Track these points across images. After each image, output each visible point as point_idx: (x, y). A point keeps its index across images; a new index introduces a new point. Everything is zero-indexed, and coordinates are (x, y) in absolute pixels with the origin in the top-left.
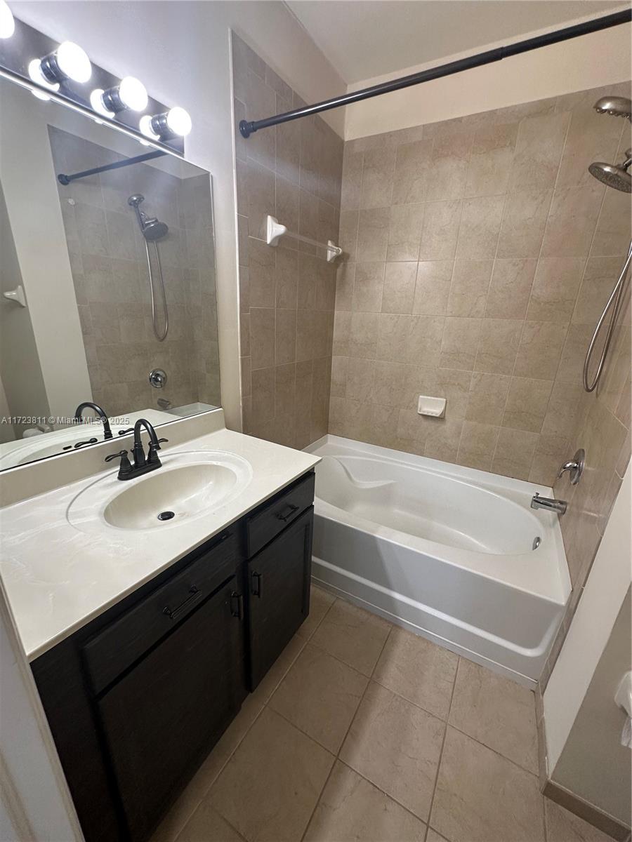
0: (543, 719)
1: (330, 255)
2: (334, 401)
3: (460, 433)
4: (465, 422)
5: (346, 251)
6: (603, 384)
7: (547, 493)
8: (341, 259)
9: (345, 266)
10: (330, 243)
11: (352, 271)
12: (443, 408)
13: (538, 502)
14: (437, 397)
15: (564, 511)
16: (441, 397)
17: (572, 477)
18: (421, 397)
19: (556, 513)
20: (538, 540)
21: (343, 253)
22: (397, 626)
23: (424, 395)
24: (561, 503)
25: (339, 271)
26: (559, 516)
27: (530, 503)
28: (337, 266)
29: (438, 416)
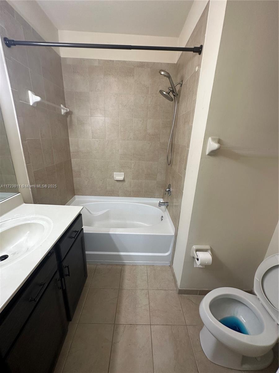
0: (174, 272)
1: (63, 112)
2: (75, 180)
3: (131, 185)
4: (132, 180)
5: (71, 110)
6: (172, 163)
7: (162, 201)
8: (68, 114)
9: (71, 117)
10: (62, 106)
11: (75, 120)
12: (123, 177)
13: (160, 204)
14: (120, 172)
15: (168, 205)
16: (122, 172)
17: (168, 194)
18: (114, 173)
19: (165, 207)
20: (162, 217)
21: (70, 111)
22: (123, 265)
23: (115, 172)
24: (167, 203)
25: (68, 119)
26: (167, 207)
27: (158, 205)
28: (67, 117)
29: (122, 180)
